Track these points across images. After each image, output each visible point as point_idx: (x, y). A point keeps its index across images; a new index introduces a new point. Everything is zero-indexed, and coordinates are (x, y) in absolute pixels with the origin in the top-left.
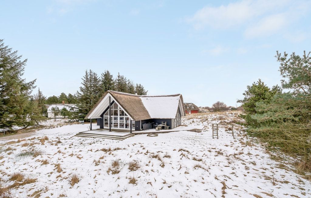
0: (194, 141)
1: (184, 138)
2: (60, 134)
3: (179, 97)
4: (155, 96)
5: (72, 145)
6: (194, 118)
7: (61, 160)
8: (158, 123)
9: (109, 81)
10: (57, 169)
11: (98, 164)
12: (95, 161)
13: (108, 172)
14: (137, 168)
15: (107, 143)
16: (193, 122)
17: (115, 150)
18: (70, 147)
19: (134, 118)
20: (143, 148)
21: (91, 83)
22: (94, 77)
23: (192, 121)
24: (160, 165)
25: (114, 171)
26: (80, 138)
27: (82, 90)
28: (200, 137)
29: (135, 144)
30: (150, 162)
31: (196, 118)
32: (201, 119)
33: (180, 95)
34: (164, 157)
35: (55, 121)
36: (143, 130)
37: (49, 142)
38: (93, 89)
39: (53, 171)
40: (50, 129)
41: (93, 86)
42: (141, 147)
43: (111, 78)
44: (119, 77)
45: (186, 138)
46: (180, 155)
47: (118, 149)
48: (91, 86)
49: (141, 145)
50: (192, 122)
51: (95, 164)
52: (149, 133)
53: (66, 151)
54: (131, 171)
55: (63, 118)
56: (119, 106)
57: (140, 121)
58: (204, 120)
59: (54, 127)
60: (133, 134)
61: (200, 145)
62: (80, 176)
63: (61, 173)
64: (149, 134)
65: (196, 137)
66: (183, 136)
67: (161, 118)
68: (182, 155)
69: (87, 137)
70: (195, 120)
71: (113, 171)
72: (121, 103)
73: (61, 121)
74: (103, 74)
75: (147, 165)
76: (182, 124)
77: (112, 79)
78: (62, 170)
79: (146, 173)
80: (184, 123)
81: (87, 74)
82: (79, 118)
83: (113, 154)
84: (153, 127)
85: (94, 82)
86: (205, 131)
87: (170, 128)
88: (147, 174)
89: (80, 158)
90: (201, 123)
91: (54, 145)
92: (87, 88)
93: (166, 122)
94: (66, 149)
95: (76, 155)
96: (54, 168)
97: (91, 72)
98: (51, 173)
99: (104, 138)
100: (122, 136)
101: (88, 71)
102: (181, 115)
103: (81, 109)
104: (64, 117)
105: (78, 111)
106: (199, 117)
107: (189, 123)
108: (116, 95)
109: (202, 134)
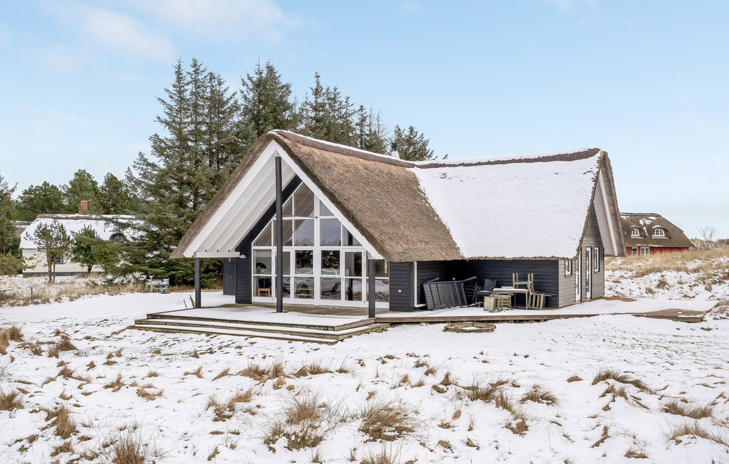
0: (668, 352)
1: (618, 341)
2: (68, 322)
3: (592, 162)
4: (480, 164)
5: (119, 354)
6: (665, 269)
7: (73, 401)
8: (493, 279)
9: (274, 111)
10: (55, 427)
11: (227, 413)
12: (212, 403)
13: (269, 442)
14: (400, 430)
15: (268, 353)
16: (662, 284)
17: (302, 373)
18: (109, 363)
19: (387, 247)
20: (425, 369)
21: (200, 119)
22: (212, 92)
23: (656, 283)
24: (508, 426)
25: (297, 437)
26: (151, 334)
27: (160, 148)
28: (698, 340)
29: (391, 357)
30: (457, 415)
31: (678, 270)
32: (701, 274)
33: (598, 155)
34: (523, 401)
35: (51, 282)
36: (425, 308)
37: (24, 346)
38: (208, 142)
39: (36, 432)
40: (31, 307)
41: (205, 133)
42: (417, 366)
43: (282, 97)
44: (317, 92)
45: (627, 342)
46: (603, 395)
47: (316, 371)
48: (197, 134)
49: (416, 359)
50: (658, 286)
51: (214, 416)
52: (453, 321)
53: (93, 373)
54: (374, 440)
55: (83, 275)
56: (319, 195)
57: (411, 264)
58: (716, 278)
59: (46, 301)
60: (378, 321)
61: (701, 366)
62: (151, 448)
63: (73, 439)
64: (454, 325)
65: (679, 339)
66: (612, 333)
67: (509, 255)
68: (609, 396)
69: (180, 331)
70: (671, 277)
71: (293, 438)
72: (327, 182)
73: (73, 283)
74: (250, 79)
75: (446, 426)
76: (608, 293)
77: (290, 100)
78: (73, 430)
79: (440, 450)
80: (618, 289)
81: (179, 79)
82: (146, 268)
83: (290, 388)
84: (472, 299)
85: (210, 113)
86: (724, 315)
87: (551, 303)
88: (445, 454)
89: (149, 397)
90: (701, 288)
91: (45, 354)
92: (182, 138)
93: (531, 276)
94: (92, 366)
95: (132, 385)
96: (44, 424)
97: (195, 71)
98: (32, 439)
99: (251, 337)
100: (333, 328)
101: (187, 68)
102: (602, 249)
103: (155, 229)
104: (85, 269)
105: (142, 237)
106: (691, 265)
107: (643, 290)
108: (305, 149)
109: (709, 330)
